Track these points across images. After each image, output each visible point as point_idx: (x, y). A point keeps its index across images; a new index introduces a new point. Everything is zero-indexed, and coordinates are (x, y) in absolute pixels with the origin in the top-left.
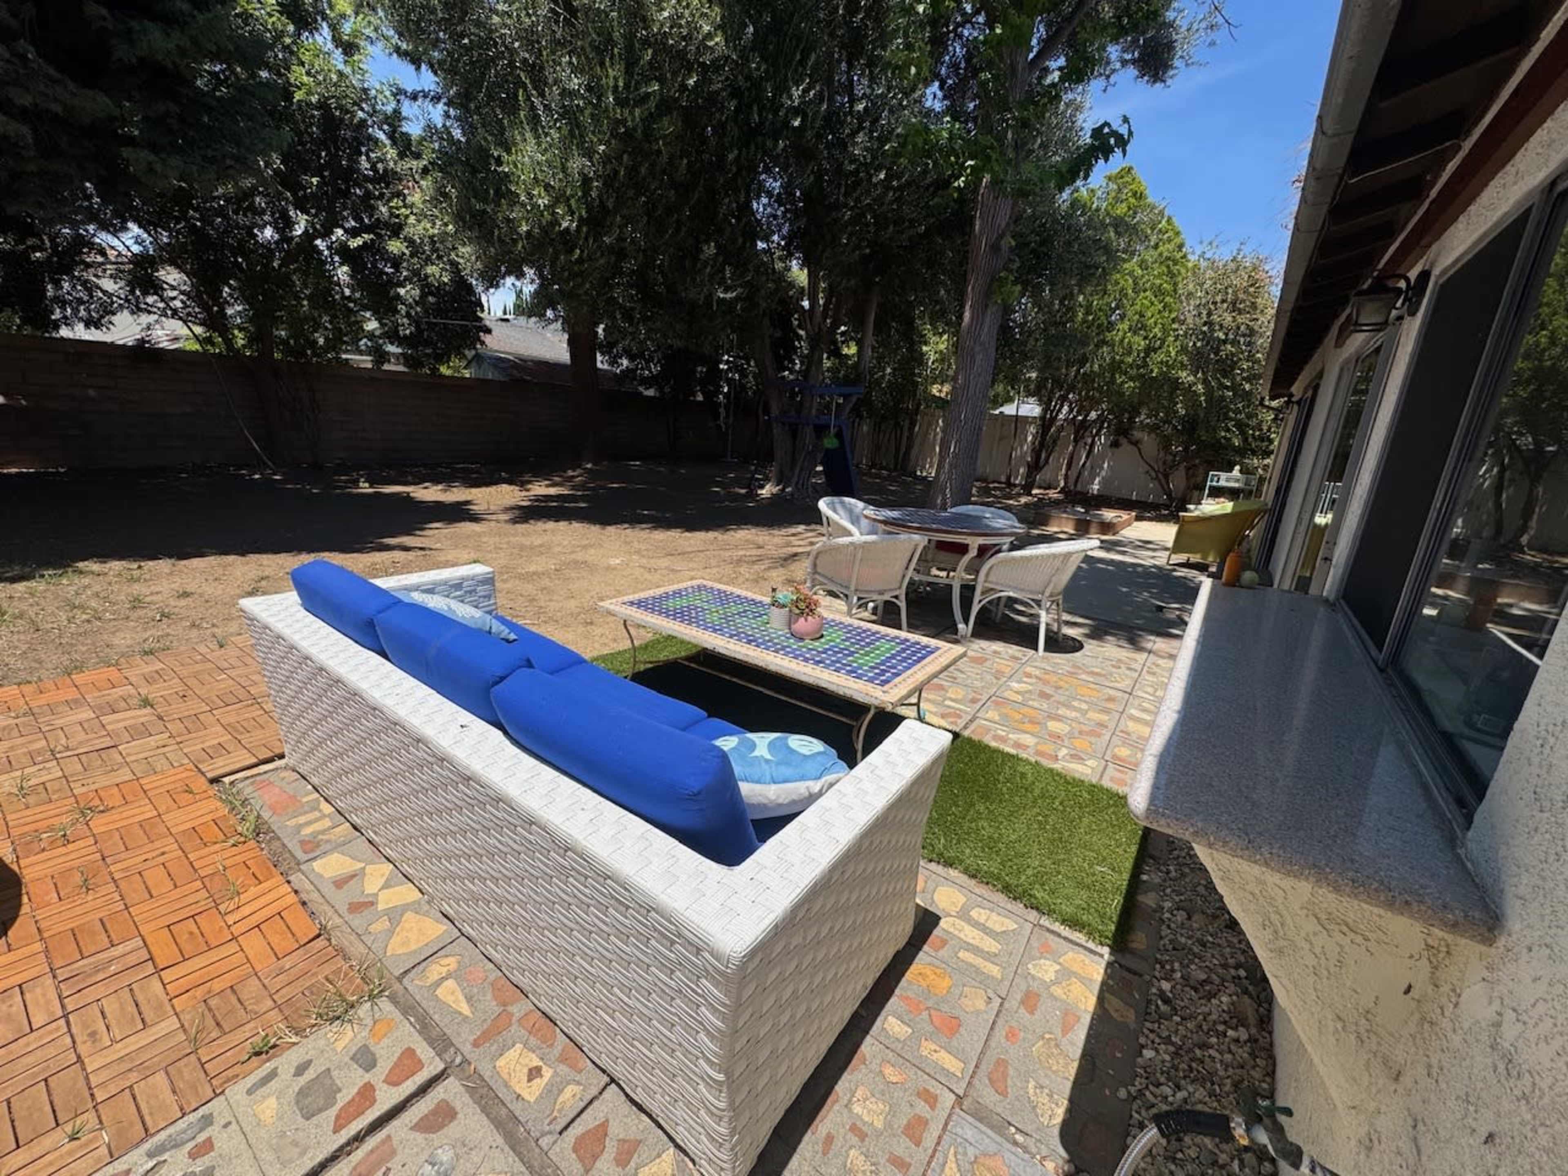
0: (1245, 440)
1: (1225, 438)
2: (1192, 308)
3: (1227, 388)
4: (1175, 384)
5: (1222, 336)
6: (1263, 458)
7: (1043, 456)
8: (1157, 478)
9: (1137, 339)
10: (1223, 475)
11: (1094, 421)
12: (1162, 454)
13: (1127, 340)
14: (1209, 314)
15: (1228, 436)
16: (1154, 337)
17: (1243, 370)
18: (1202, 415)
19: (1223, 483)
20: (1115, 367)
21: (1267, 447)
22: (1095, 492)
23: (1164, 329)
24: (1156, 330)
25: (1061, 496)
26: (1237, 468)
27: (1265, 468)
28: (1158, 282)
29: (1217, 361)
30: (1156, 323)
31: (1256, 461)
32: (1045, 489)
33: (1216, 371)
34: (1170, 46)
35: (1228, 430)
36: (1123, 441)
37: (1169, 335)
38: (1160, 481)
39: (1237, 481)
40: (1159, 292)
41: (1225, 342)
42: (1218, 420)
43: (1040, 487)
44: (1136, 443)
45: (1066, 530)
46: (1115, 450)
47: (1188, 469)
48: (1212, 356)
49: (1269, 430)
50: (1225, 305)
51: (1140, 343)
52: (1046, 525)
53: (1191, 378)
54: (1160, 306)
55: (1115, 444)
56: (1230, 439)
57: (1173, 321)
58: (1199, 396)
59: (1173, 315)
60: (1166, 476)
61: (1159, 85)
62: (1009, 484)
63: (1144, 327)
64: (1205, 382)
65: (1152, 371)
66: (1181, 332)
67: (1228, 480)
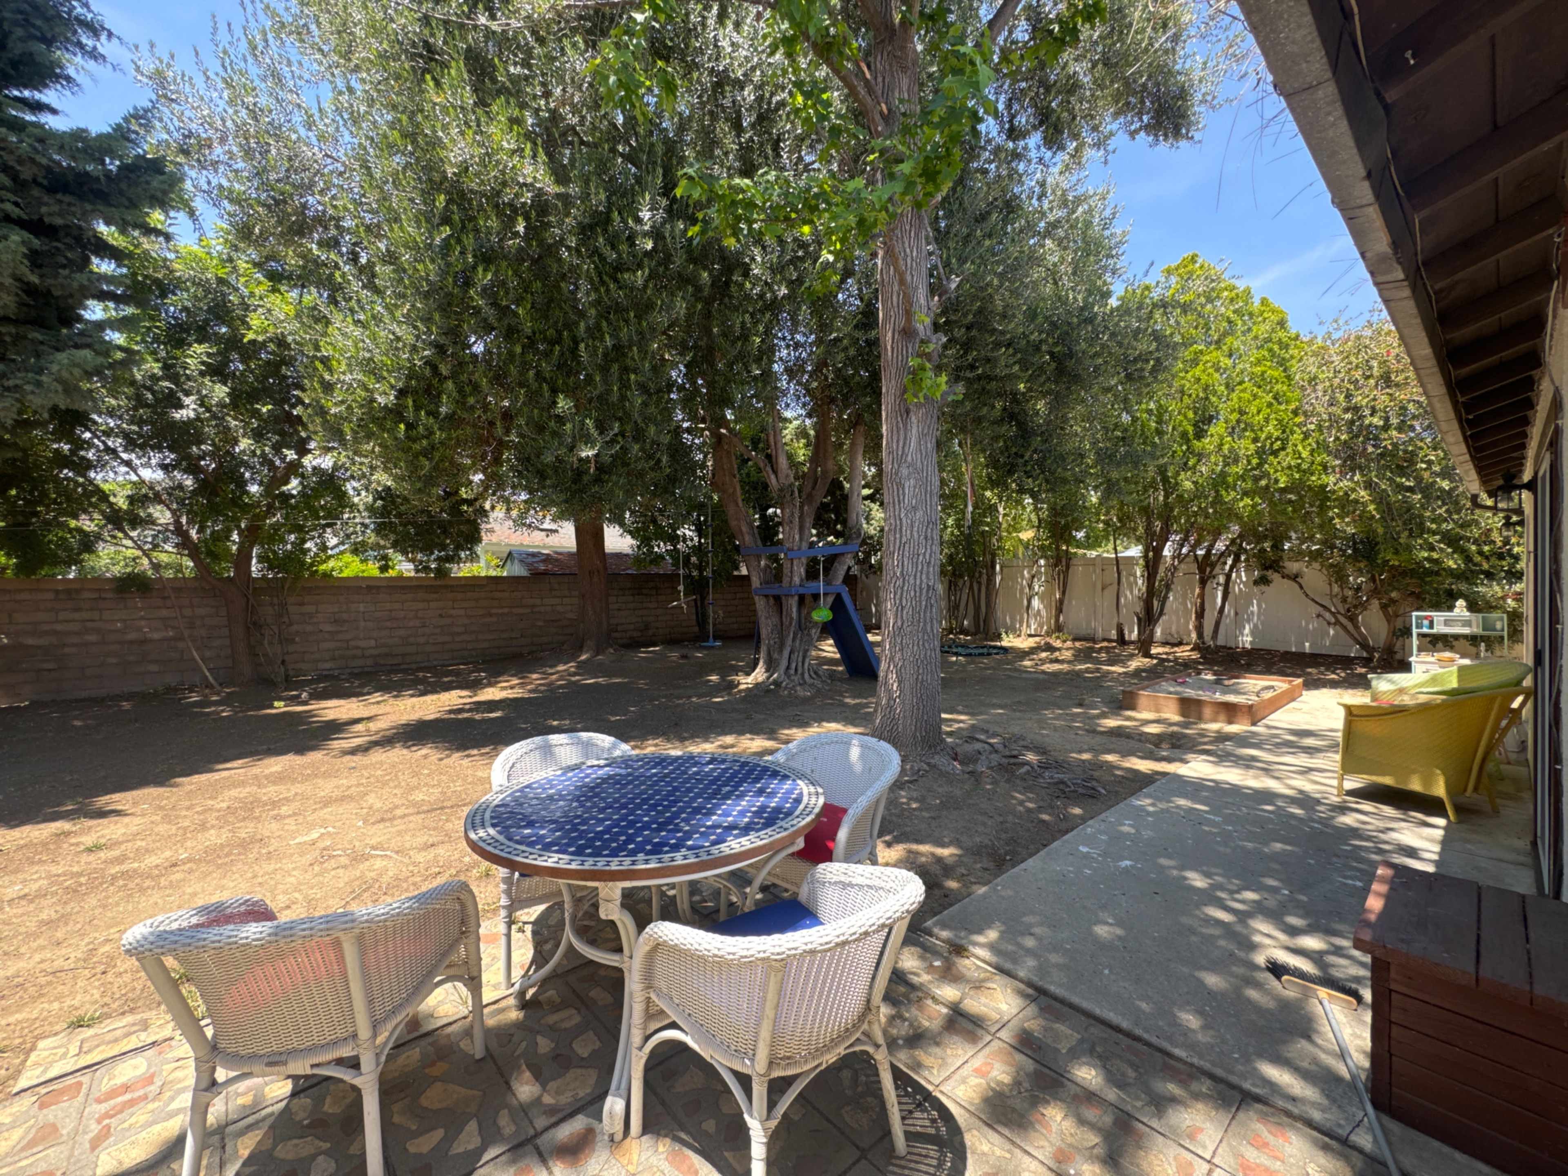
0: (1468, 559)
1: (1429, 559)
2: (1320, 394)
3: (1410, 489)
4: (1322, 494)
5: (1377, 421)
6: (1511, 584)
7: (1155, 603)
8: (1337, 622)
9: (1243, 443)
10: (1438, 616)
11: (1222, 554)
12: (1336, 589)
13: (1226, 447)
14: (1348, 396)
15: (1435, 555)
16: (1269, 437)
17: (1430, 463)
18: (1380, 530)
19: (1440, 628)
20: (1220, 481)
21: (1512, 566)
22: (1248, 646)
23: (1283, 426)
24: (1270, 428)
25: (1195, 655)
26: (1461, 603)
27: (1519, 597)
28: (1258, 370)
29: (1382, 455)
30: (1267, 420)
31: (1497, 588)
32: (1174, 645)
33: (1381, 469)
34: (1183, 94)
35: (1432, 548)
36: (1275, 577)
37: (1292, 432)
38: (1342, 625)
39: (1468, 623)
40: (1261, 381)
41: (1386, 427)
42: (1410, 536)
43: (1165, 644)
44: (1295, 578)
45: (1165, 715)
46: (1263, 587)
47: (1384, 607)
48: (1370, 449)
49: (1506, 542)
50: (1372, 382)
51: (1246, 447)
52: (1133, 708)
53: (1345, 484)
54: (1269, 398)
55: (1263, 581)
56: (1436, 562)
57: (1295, 413)
58: (1365, 505)
59: (1293, 406)
60: (1353, 619)
61: (1183, 143)
62: (1122, 641)
63: (1249, 426)
64: (1369, 485)
65: (1277, 481)
66: (1312, 427)
67: (1447, 623)
